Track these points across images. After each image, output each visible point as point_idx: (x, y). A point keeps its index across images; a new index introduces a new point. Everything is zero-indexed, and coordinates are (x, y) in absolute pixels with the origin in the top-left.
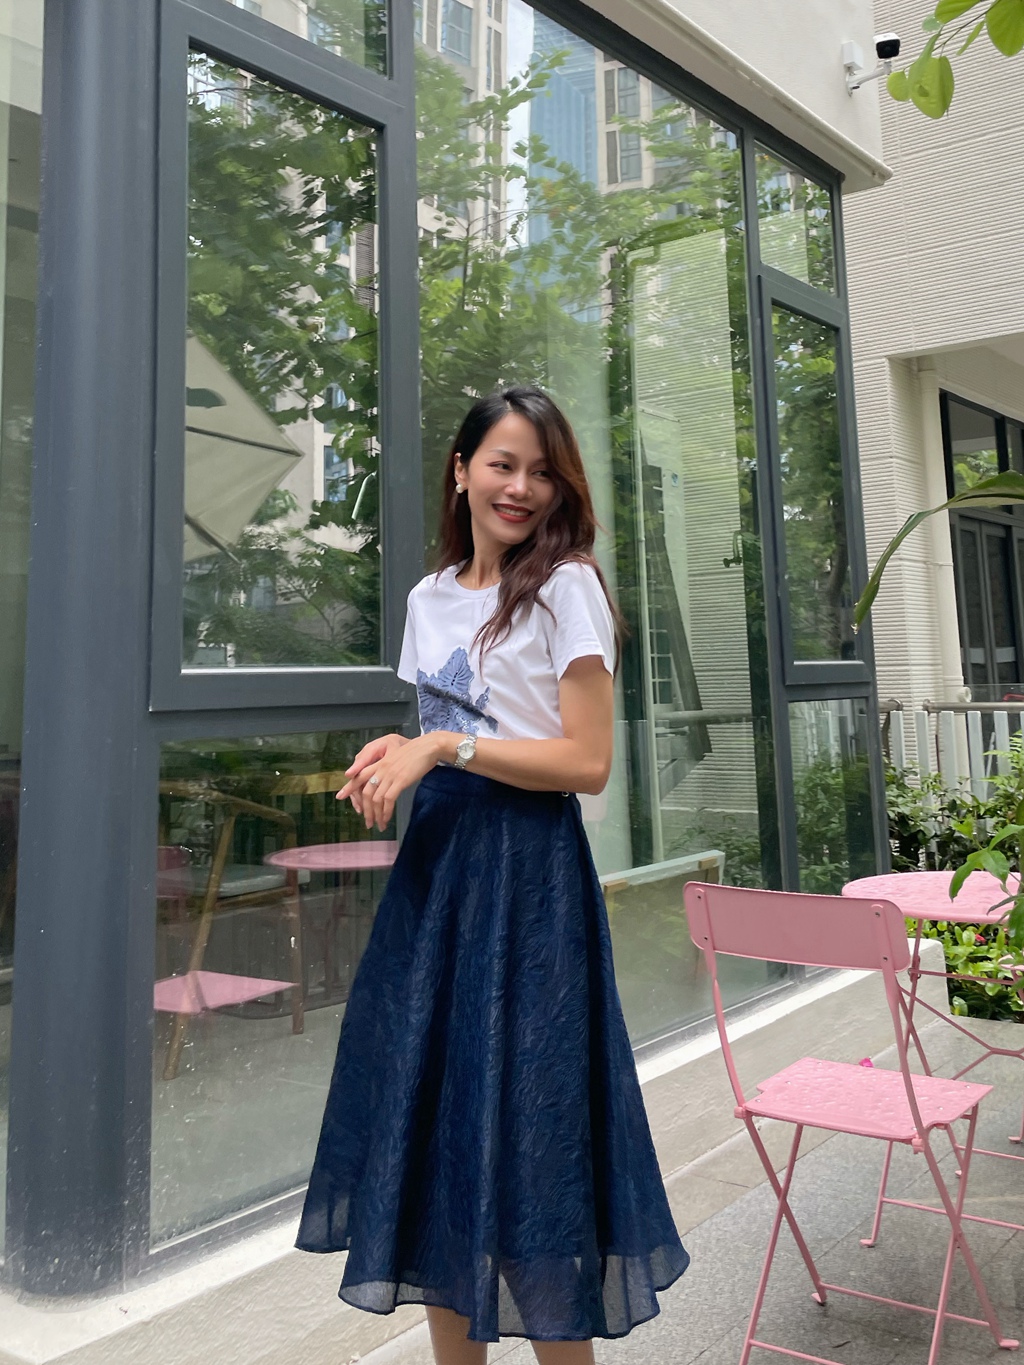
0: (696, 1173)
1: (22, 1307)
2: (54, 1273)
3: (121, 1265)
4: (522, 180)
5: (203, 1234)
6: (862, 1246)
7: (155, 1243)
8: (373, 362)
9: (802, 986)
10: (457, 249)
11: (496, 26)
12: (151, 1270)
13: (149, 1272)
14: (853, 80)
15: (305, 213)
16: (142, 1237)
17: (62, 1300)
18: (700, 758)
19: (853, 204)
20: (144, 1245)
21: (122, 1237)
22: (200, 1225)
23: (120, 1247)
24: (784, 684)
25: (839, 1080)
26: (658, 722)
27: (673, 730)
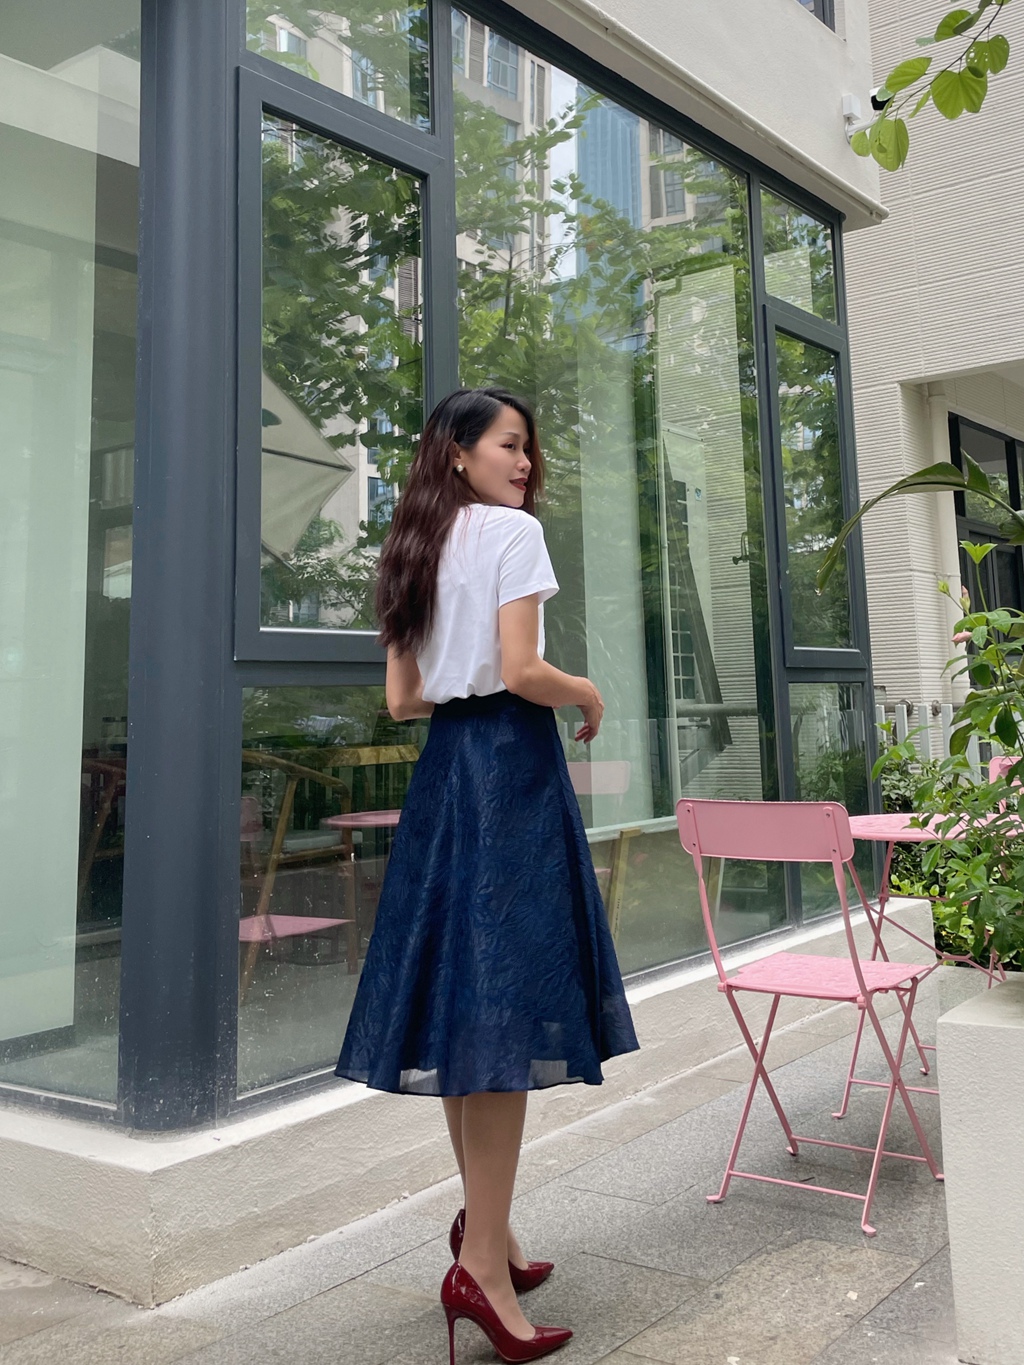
0: (699, 1074)
2: (159, 1111)
3: (213, 1106)
4: (562, 216)
6: (833, 1118)
7: (241, 1091)
8: (417, 390)
10: (499, 281)
11: (539, 61)
12: (239, 1112)
13: (236, 1113)
14: (851, 130)
15: (352, 247)
16: (231, 1085)
17: (166, 1133)
18: (721, 749)
19: (853, 240)
20: (232, 1092)
21: (214, 1084)
22: (278, 1081)
23: (213, 1091)
24: (785, 666)
25: (806, 964)
26: (680, 715)
27: (695, 723)
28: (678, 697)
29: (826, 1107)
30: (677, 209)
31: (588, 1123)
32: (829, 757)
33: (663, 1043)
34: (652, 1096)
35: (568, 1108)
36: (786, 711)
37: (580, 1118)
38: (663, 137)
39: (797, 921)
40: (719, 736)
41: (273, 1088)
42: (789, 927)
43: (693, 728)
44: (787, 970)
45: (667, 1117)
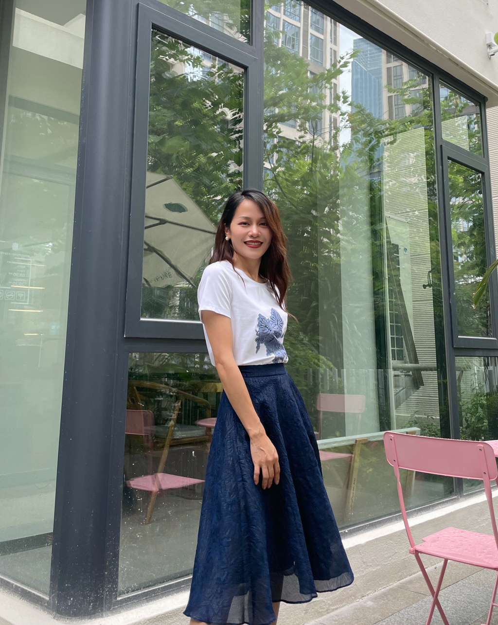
0: (400, 587)
1: (55, 620)
2: (71, 604)
3: (102, 604)
5: (145, 592)
7: (120, 595)
9: (461, 499)
10: (309, 145)
11: (334, 47)
12: (118, 607)
14: (491, 52)
16: (114, 592)
17: (74, 618)
18: (418, 388)
19: (491, 112)
20: (114, 595)
21: (103, 590)
22: (144, 588)
23: (103, 595)
24: (453, 347)
25: (465, 538)
26: (395, 369)
27: (404, 374)
28: (394, 359)
29: (478, 618)
31: (333, 617)
32: (478, 395)
33: (379, 567)
34: (372, 601)
35: (321, 607)
36: (453, 369)
37: (328, 613)
39: (460, 494)
40: (417, 382)
41: (140, 593)
42: (456, 497)
43: (402, 376)
44: (454, 541)
45: (380, 617)
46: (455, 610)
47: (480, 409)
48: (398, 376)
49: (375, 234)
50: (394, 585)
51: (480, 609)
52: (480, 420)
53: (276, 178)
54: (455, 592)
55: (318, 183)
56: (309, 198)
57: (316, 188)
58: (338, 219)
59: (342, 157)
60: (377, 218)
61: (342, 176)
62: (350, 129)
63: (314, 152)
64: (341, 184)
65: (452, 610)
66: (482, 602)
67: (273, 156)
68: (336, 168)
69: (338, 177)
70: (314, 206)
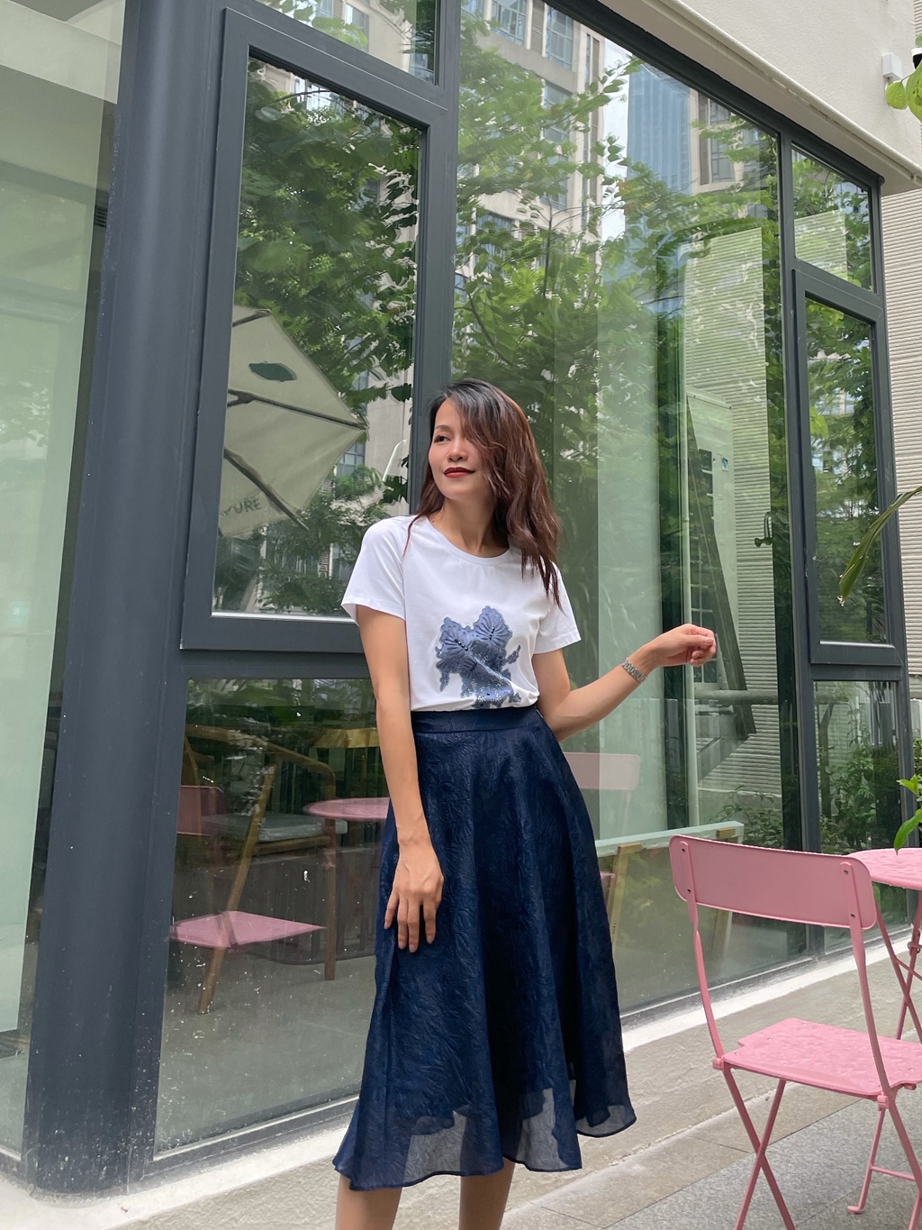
0: (698, 1136)
1: (33, 1200)
2: (64, 1169)
3: (125, 1167)
5: (206, 1147)
6: (849, 1213)
7: (159, 1151)
9: (819, 963)
10: (540, 239)
12: (155, 1175)
13: (152, 1177)
15: (389, 205)
16: (147, 1144)
17: (70, 1196)
18: (744, 738)
19: (890, 204)
20: (148, 1151)
21: (128, 1142)
22: (204, 1138)
23: (126, 1150)
24: (809, 662)
25: (820, 1039)
26: (700, 701)
27: (717, 709)
28: (698, 680)
29: (842, 1196)
30: (722, 177)
31: (566, 1195)
32: (860, 754)
33: (657, 1098)
34: (642, 1164)
36: (812, 701)
37: (557, 1188)
38: (710, 106)
39: (819, 953)
40: (742, 727)
41: (197, 1147)
42: (810, 959)
43: (714, 714)
44: (797, 1046)
45: (656, 1195)
46: (800, 1181)
47: (864, 781)
48: (706, 713)
49: (667, 425)
50: (685, 1133)
51: (847, 1179)
52: (863, 802)
53: (472, 305)
54: (802, 1146)
55: (557, 319)
56: (538, 347)
57: (552, 327)
58: (594, 390)
59: (605, 266)
60: (671, 392)
61: (605, 303)
62: (623, 210)
63: (551, 253)
64: (601, 319)
65: (796, 1181)
66: (852, 1164)
67: (469, 259)
68: (593, 287)
69: (597, 305)
70: (549, 362)
